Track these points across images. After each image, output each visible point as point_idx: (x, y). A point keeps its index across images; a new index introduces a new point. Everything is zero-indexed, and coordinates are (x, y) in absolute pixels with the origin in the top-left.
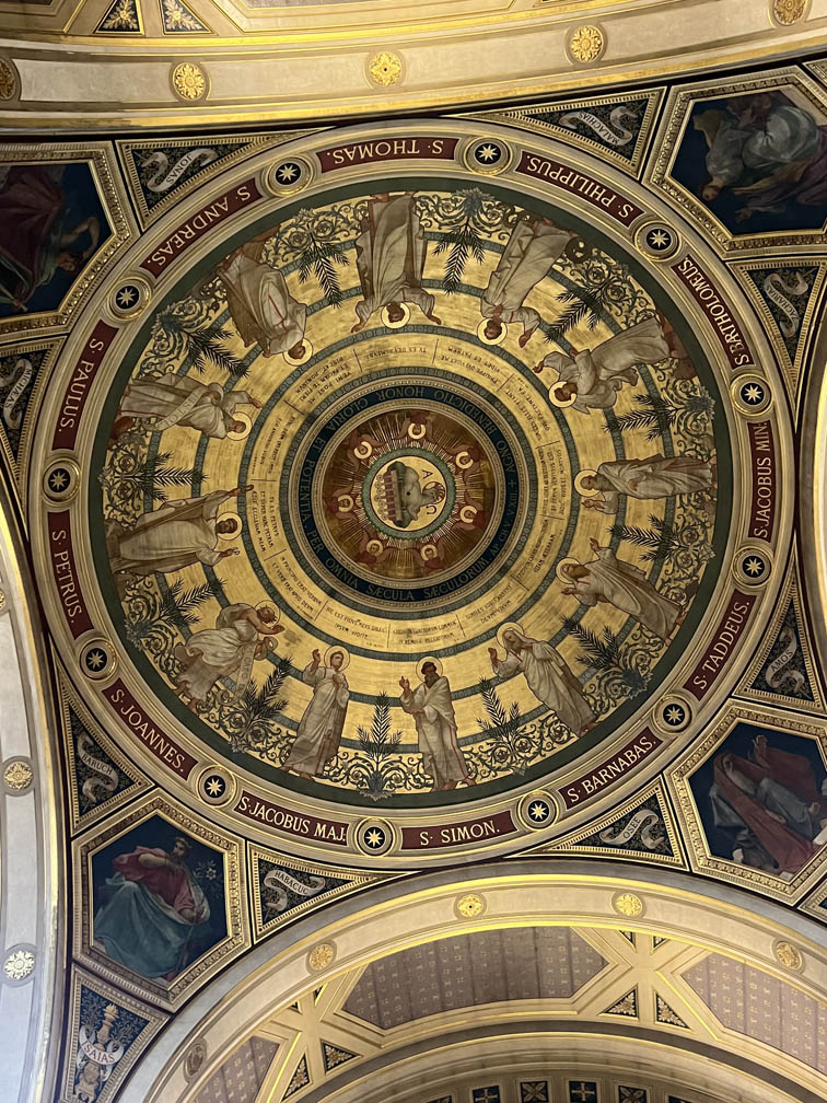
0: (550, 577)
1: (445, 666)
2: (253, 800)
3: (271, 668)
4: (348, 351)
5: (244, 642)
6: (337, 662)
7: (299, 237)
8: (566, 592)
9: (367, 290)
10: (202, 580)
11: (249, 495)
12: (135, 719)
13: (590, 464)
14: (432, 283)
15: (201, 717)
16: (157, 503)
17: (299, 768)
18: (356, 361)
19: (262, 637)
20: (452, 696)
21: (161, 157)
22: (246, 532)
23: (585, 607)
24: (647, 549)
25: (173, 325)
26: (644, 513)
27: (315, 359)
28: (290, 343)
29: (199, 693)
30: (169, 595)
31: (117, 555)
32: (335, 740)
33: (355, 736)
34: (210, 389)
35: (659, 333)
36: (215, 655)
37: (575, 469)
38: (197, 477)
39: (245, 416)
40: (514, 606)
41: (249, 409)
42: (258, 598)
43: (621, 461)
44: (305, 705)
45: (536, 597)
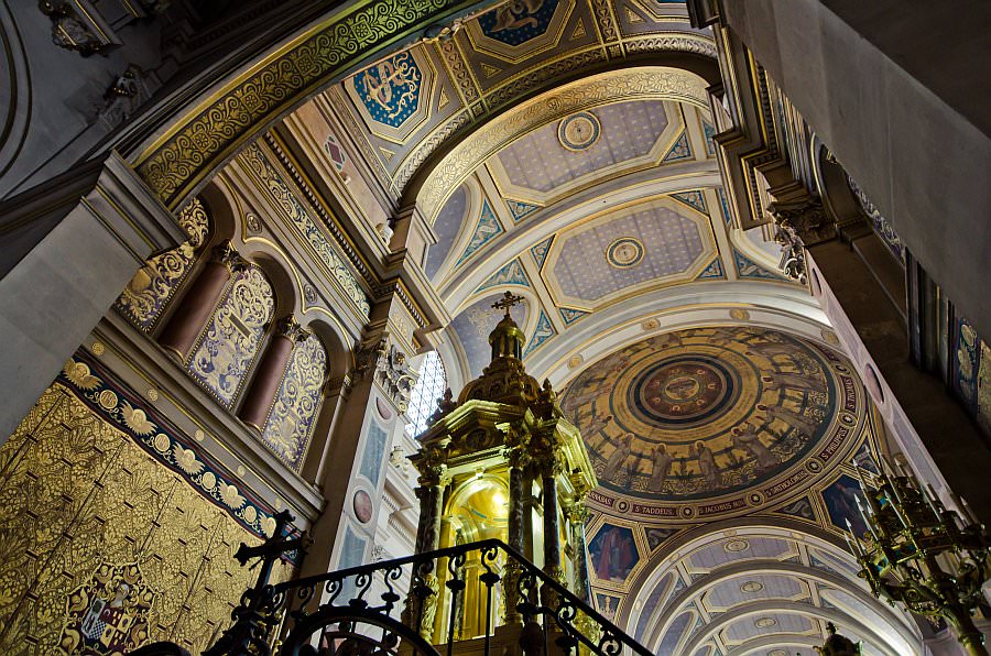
4: (749, 366)
6: (607, 391)
7: (807, 362)
8: (653, 450)
9: (780, 373)
18: (744, 369)
23: (649, 458)
24: (679, 472)
26: (693, 467)
27: (746, 358)
28: (754, 353)
35: (772, 463)
37: (705, 440)
40: (641, 434)
43: (713, 455)
45: (647, 440)
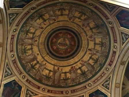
0: (83, 29)
1: (90, 47)
2: (94, 81)
3: (79, 70)
4: (40, 48)
5: (74, 72)
6: (82, 61)
7: (22, 54)
8: (86, 28)
9: (32, 45)
10: (64, 74)
11: (55, 64)
12: (77, 90)
13: (67, 19)
14: (33, 36)
15: (81, 82)
16: (52, 77)
17: (94, 73)
18: (41, 47)
19: (75, 69)
20: (94, 49)
21: (6, 74)
22: (60, 66)
23: (89, 26)
24: (83, 16)
25: (29, 71)
26: (77, 14)
27: (40, 52)
28: (36, 55)
29: (78, 81)
30: (64, 79)
31: (56, 84)
32: (92, 67)
33: (93, 64)
34: (39, 67)
35: (48, 8)
36: (74, 76)
37: (67, 21)
38: (50, 71)
39: (44, 63)
40: (85, 35)
41: (44, 62)
42: (69, 68)
43: (68, 15)
44: (86, 68)
45: (85, 32)
